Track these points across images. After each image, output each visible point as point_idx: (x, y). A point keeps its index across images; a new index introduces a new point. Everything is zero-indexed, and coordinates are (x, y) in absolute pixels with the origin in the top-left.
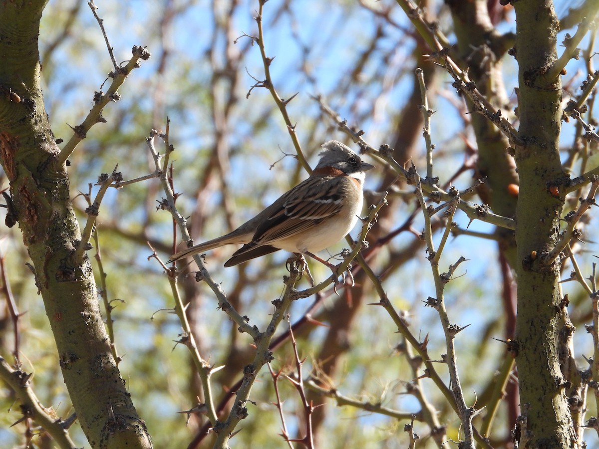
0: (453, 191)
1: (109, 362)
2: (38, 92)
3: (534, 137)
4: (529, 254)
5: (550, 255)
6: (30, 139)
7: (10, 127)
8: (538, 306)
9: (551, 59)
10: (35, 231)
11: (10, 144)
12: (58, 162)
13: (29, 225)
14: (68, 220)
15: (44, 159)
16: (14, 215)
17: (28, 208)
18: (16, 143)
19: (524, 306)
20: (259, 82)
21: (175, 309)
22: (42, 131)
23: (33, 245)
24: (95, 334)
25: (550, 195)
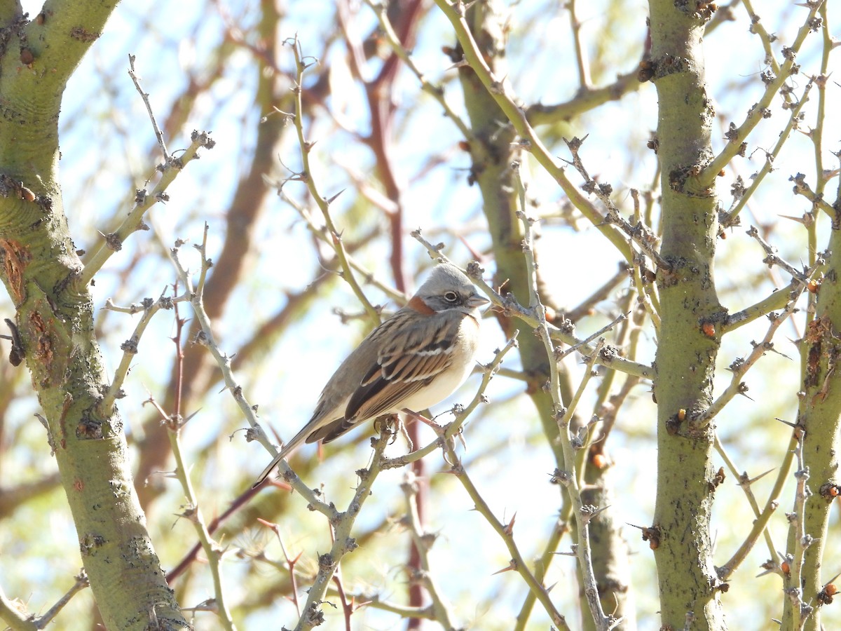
0: (568, 326)
1: (146, 547)
2: (56, 188)
3: (682, 258)
4: (675, 413)
5: (704, 415)
6: (44, 250)
7: (20, 233)
8: (686, 481)
9: (705, 155)
10: (50, 371)
11: (18, 256)
12: (81, 280)
13: (42, 363)
14: (92, 359)
15: (63, 277)
16: (21, 349)
17: (41, 341)
18: (26, 255)
19: (668, 481)
20: (295, 174)
21: (175, 472)
22: (61, 240)
23: (46, 389)
24: (127, 510)
25: (703, 335)
